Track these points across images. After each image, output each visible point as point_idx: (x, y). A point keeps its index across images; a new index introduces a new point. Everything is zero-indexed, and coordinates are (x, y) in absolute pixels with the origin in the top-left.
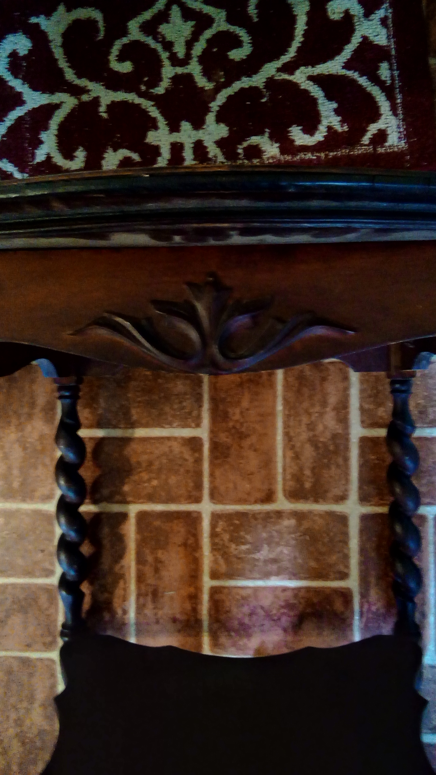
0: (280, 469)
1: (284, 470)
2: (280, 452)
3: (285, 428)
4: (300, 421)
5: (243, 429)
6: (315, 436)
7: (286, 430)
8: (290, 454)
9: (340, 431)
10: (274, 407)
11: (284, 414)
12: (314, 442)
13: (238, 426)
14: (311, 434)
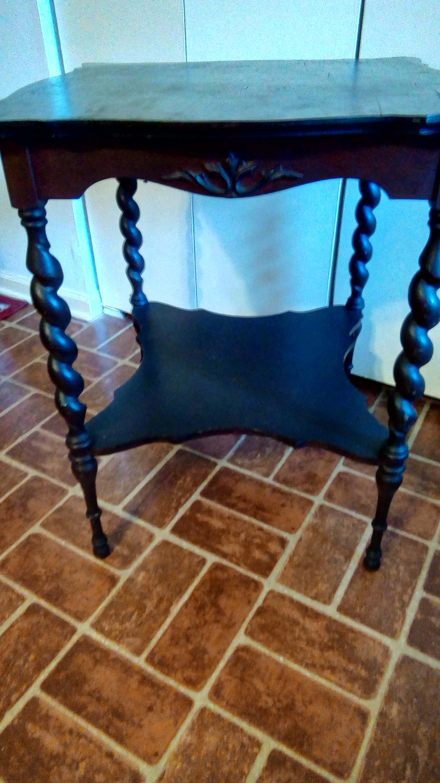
0: (339, 690)
1: (341, 686)
2: (322, 681)
3: (301, 665)
4: (301, 649)
5: (285, 702)
6: (320, 644)
7: (304, 665)
8: (327, 673)
9: (325, 623)
10: (277, 663)
11: (289, 659)
12: (325, 648)
13: (279, 705)
14: (317, 646)
